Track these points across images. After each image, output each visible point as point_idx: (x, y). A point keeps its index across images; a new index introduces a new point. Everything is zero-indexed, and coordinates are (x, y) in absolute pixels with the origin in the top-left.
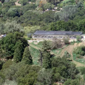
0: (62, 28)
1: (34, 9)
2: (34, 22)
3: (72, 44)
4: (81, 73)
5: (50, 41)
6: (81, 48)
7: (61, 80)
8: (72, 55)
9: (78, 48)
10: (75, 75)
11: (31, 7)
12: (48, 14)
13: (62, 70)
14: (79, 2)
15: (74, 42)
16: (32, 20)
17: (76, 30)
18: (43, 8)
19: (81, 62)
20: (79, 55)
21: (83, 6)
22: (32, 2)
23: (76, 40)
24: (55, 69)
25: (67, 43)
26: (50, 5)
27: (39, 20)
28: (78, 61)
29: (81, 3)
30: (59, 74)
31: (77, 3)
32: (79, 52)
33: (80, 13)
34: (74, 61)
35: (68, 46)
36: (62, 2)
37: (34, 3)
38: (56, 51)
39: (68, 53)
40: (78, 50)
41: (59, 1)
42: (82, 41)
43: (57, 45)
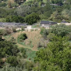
0: (14, 20)
1: (4, 6)
2: (3, 16)
3: (18, 32)
4: (21, 52)
5: (3, 30)
6: (23, 35)
7: (6, 57)
8: (17, 39)
9: (21, 34)
10: (17, 53)
11: (3, 5)
12: (13, 10)
13: (7, 50)
14: (36, 3)
15: (20, 30)
16: (1, 14)
17: (23, 22)
18: (11, 6)
19: (22, 44)
20: (21, 39)
21: (38, 6)
22: (4, 1)
23: (21, 29)
24: (3, 49)
25: (15, 31)
26: (16, 4)
27: (7, 14)
28: (20, 44)
29: (37, 4)
30: (4, 52)
31: (34, 3)
32: (22, 37)
33: (35, 10)
34: (18, 43)
35: (15, 33)
36: (25, 2)
37: (5, 2)
38: (7, 36)
39: (13, 38)
40: (21, 36)
41: (23, 1)
42: (25, 30)
43: (8, 32)
